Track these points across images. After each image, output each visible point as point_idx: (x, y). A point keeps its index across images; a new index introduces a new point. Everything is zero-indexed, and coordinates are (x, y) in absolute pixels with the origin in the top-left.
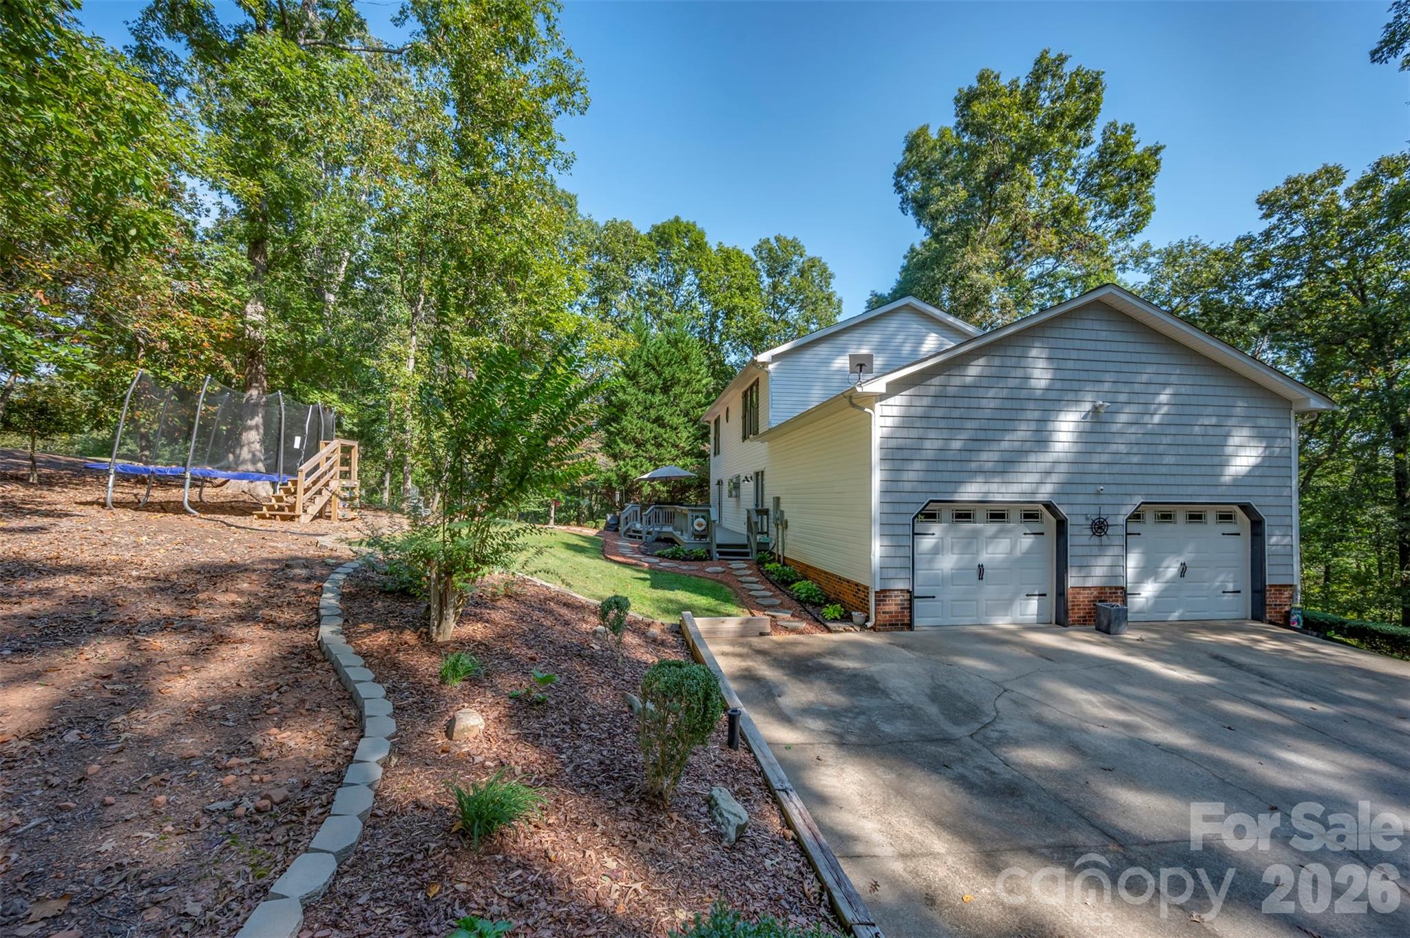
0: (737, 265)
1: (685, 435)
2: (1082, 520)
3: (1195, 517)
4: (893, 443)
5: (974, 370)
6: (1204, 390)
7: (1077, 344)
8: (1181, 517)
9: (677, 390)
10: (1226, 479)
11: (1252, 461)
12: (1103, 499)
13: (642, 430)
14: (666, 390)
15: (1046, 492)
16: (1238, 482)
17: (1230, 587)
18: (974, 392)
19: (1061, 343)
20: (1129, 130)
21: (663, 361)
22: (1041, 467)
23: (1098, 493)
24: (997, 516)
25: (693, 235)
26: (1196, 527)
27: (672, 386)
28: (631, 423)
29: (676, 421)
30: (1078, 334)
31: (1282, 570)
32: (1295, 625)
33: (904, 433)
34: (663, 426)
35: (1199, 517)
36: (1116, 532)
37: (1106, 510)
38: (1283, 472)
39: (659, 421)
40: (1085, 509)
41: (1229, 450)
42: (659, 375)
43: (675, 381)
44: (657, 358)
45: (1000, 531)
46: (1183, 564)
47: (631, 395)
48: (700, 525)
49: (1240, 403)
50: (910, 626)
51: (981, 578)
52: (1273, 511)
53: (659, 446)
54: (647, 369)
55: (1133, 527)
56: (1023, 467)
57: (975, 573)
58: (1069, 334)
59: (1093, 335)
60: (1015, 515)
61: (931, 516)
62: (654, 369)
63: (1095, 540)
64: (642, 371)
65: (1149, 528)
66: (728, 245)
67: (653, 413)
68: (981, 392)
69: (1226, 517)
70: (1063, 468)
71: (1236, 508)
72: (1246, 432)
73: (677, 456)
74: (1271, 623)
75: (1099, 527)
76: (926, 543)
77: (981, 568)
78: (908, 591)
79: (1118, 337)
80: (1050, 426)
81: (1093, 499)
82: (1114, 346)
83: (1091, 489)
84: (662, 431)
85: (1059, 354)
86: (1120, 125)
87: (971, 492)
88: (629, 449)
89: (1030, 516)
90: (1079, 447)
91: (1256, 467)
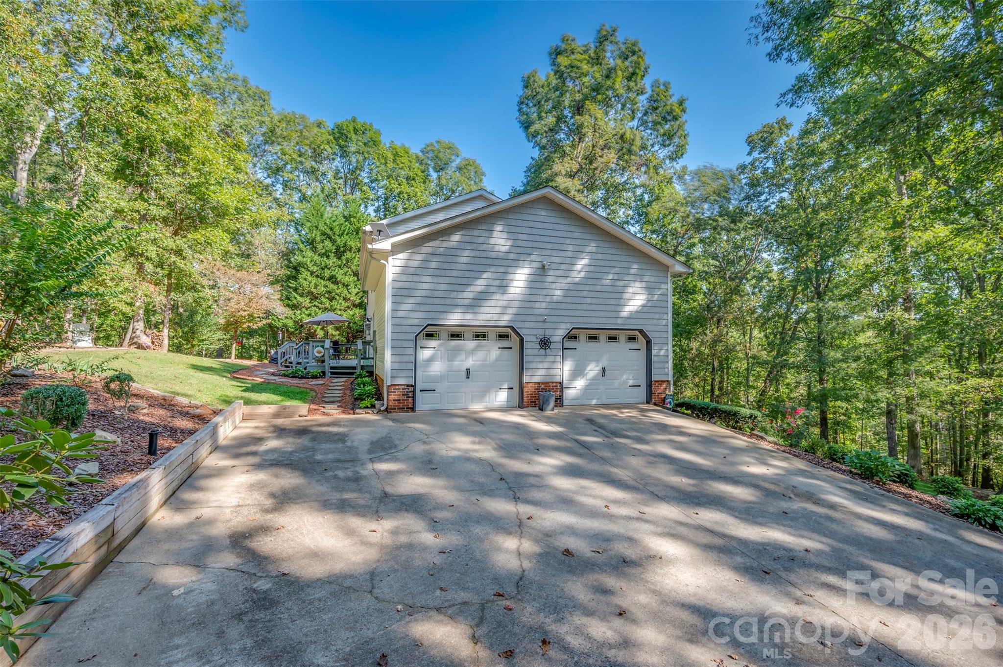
0: (405, 160)
1: (355, 291)
2: (534, 339)
3: (612, 339)
4: (398, 285)
5: (456, 238)
6: (609, 257)
7: (531, 224)
8: (603, 337)
9: (348, 255)
10: (624, 314)
11: (640, 303)
12: (547, 325)
13: (316, 286)
14: (339, 253)
15: (505, 320)
16: (633, 316)
17: (631, 382)
18: (454, 252)
19: (514, 223)
20: (667, 86)
21: (337, 230)
22: (501, 303)
23: (544, 321)
24: (480, 336)
25: (369, 134)
26: (613, 345)
27: (344, 252)
28: (306, 280)
29: (346, 279)
30: (532, 218)
31: (661, 371)
32: (668, 406)
33: (404, 278)
34: (336, 283)
35: (615, 338)
36: (556, 346)
37: (548, 332)
38: (663, 310)
39: (333, 279)
40: (535, 332)
41: (626, 296)
42: (334, 242)
43: (347, 248)
44: (331, 229)
45: (478, 346)
46: (604, 369)
47: (308, 257)
48: (319, 352)
49: (635, 266)
50: (413, 409)
51: (468, 377)
52: (657, 334)
53: (331, 299)
54: (324, 237)
55: (568, 344)
56: (489, 303)
57: (464, 374)
58: (525, 217)
59: (541, 219)
60: (492, 335)
61: (430, 336)
62: (330, 238)
63: (542, 352)
64: (318, 239)
65: (582, 345)
66: (398, 143)
67: (327, 273)
68: (459, 252)
69: (632, 339)
70: (517, 304)
71: (637, 333)
72: (638, 284)
73: (348, 307)
74: (655, 404)
75: (545, 343)
76: (425, 354)
77: (468, 371)
78: (412, 386)
79: (558, 221)
80: (511, 277)
81: (541, 325)
82: (556, 227)
83: (540, 319)
84: (335, 287)
85: (513, 229)
86: (662, 81)
87: (454, 319)
88: (306, 301)
89: (503, 336)
90: (527, 291)
91: (643, 306)
